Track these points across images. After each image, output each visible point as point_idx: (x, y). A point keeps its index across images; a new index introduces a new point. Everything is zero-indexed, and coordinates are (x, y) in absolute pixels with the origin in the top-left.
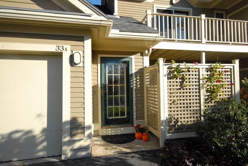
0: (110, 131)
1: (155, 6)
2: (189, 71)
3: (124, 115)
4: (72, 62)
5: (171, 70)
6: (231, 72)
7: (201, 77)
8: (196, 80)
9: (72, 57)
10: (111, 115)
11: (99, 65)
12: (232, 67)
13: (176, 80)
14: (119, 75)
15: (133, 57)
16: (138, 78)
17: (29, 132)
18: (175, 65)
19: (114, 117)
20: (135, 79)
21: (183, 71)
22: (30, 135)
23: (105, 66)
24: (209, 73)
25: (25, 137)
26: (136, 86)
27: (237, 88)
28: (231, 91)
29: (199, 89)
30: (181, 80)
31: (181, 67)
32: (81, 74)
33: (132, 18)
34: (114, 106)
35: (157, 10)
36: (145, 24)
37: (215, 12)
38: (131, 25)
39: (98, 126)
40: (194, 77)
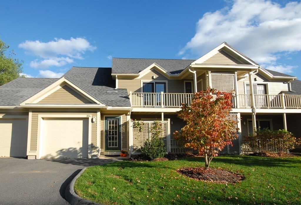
0: (109, 153)
1: (141, 81)
2: (144, 124)
3: (117, 146)
4: (92, 121)
5: (135, 124)
6: (166, 124)
7: (150, 127)
8: (147, 129)
9: (92, 119)
10: (110, 145)
11: (104, 121)
13: (138, 129)
14: (114, 125)
15: (121, 116)
16: (124, 127)
17: (75, 148)
18: (136, 122)
19: (111, 147)
20: (122, 127)
21: (141, 125)
22: (75, 150)
23: (107, 121)
24: (154, 125)
25: (74, 150)
26: (123, 131)
27: (169, 132)
28: (166, 134)
29: (149, 133)
30: (140, 129)
31: (139, 122)
32: (96, 126)
33: (126, 89)
34: (111, 141)
35: (143, 83)
36: (129, 99)
37: (185, 82)
38: (120, 101)
39: (103, 150)
40: (146, 127)
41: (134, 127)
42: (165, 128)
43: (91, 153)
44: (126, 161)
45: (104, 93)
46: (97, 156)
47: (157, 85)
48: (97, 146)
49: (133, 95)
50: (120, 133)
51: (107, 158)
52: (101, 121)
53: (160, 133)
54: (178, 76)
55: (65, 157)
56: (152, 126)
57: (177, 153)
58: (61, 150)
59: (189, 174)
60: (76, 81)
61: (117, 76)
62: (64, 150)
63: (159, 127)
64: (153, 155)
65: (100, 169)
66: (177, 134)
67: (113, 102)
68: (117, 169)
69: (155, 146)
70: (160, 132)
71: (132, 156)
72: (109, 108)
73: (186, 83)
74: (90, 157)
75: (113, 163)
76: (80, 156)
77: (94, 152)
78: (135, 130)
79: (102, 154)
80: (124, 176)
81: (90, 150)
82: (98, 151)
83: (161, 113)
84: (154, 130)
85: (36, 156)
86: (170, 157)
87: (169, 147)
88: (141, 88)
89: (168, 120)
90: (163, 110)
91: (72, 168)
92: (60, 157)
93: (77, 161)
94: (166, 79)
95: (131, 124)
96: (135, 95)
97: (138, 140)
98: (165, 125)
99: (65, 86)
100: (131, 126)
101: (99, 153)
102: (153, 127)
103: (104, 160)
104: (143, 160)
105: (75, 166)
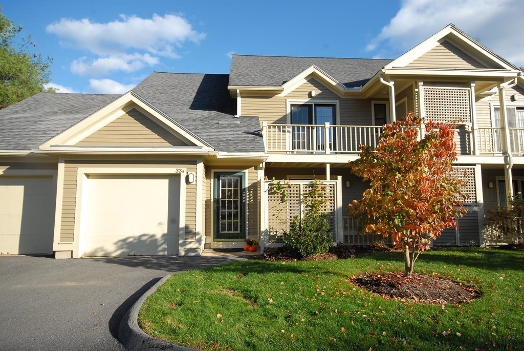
0: (221, 245)
1: (288, 100)
2: (291, 188)
3: (238, 231)
4: (187, 182)
5: (273, 187)
6: (334, 188)
7: (302, 193)
8: (297, 196)
9: (187, 177)
10: (224, 229)
11: (212, 180)
12: (335, 183)
13: (278, 196)
14: (233, 189)
15: (246, 171)
16: (251, 192)
17: (153, 236)
18: (275, 182)
19: (226, 232)
20: (248, 193)
21: (284, 188)
22: (153, 238)
23: (219, 180)
24: (311, 189)
25: (150, 239)
26: (249, 201)
27: (339, 203)
28: (334, 207)
29: (300, 203)
30: (282, 196)
31: (281, 183)
32: (194, 191)
33: (258, 118)
34: (227, 221)
35: (292, 105)
36: (262, 136)
37: (373, 103)
38: (244, 140)
39: (211, 239)
40: (295, 192)
41: (271, 192)
42: (332, 195)
43: (184, 244)
44: (253, 261)
45: (213, 125)
46: (197, 251)
47: (318, 109)
48: (197, 231)
49: (270, 130)
50: (243, 205)
51: (217, 255)
52: (206, 181)
53: (321, 205)
54: (360, 91)
55: (132, 253)
56: (306, 191)
57: (356, 244)
58: (124, 240)
59: (372, 285)
60: (159, 100)
61: (238, 91)
62: (131, 240)
63: (320, 192)
64: (307, 248)
65: (198, 277)
66: (356, 207)
67: (231, 143)
68: (232, 277)
69: (310, 231)
70: (321, 202)
71: (267, 250)
72: (221, 155)
73: (375, 105)
74: (183, 253)
75: (227, 265)
76: (162, 250)
77: (191, 242)
78: (273, 198)
79: (207, 246)
80: (244, 290)
81: (182, 239)
82: (199, 241)
83: (324, 164)
84: (311, 199)
85: (72, 251)
86: (341, 252)
87: (340, 232)
88: (286, 115)
89: (337, 179)
90: (329, 158)
91: (142, 275)
92: (123, 252)
93: (155, 261)
94: (337, 98)
95: (264, 186)
96: (274, 130)
97: (279, 218)
98: (332, 189)
99: (133, 111)
100: (265, 192)
101: (200, 244)
102: (308, 192)
103: (210, 259)
104: (288, 259)
105: (150, 270)
